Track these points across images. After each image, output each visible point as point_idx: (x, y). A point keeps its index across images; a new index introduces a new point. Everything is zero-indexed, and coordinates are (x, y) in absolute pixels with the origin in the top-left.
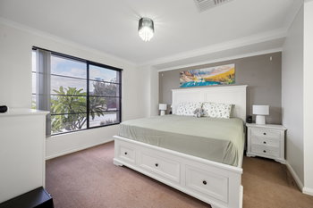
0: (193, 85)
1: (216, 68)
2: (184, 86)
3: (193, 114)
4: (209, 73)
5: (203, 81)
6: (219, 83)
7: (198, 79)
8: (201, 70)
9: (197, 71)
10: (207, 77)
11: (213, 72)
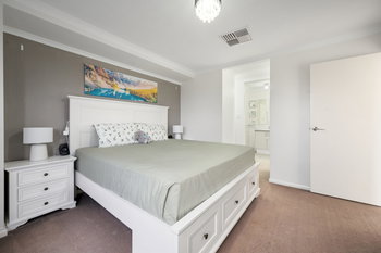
0: (110, 95)
1: (143, 81)
2: (94, 92)
3: (132, 141)
4: (135, 84)
5: (128, 93)
6: (145, 100)
7: (120, 88)
8: (125, 76)
9: (118, 74)
10: (132, 88)
11: (138, 84)
